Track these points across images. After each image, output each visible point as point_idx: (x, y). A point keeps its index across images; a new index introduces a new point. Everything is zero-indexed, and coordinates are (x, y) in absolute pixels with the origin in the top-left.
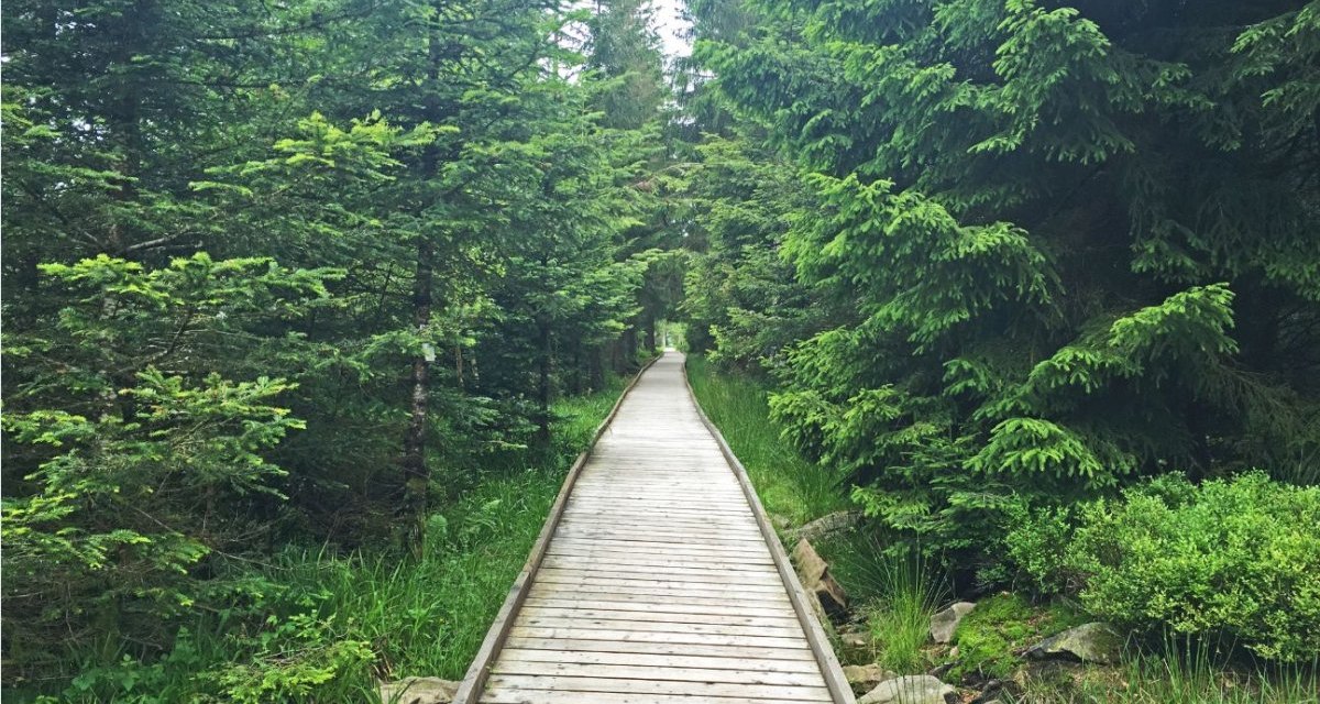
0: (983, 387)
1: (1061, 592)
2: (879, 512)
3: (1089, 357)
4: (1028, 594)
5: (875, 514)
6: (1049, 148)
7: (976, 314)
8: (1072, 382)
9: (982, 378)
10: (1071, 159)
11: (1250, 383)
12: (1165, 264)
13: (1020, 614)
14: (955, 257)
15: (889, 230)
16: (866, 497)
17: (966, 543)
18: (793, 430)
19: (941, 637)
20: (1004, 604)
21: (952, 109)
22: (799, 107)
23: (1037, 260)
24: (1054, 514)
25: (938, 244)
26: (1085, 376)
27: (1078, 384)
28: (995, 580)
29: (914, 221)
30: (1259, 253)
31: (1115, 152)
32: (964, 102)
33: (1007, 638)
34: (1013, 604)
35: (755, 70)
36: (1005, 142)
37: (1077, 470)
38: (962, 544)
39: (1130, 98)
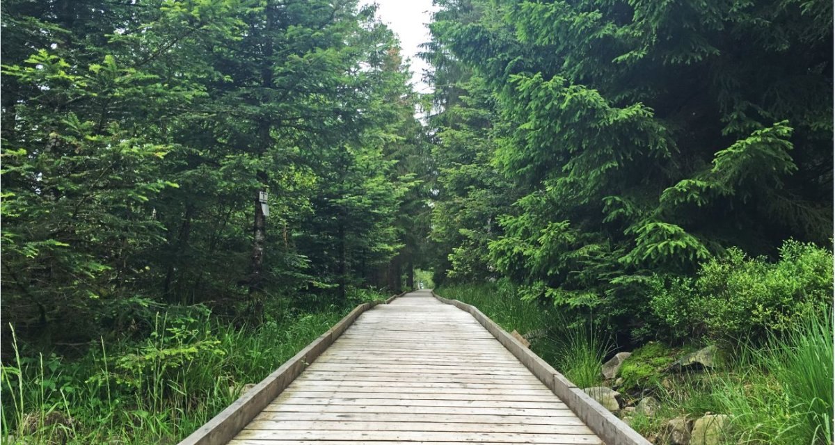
0: (629, 213)
1: (690, 335)
2: (564, 302)
3: (699, 183)
4: (667, 341)
5: (561, 303)
6: (665, 56)
7: (623, 165)
8: (688, 199)
9: (628, 207)
10: (679, 62)
11: (805, 207)
12: (744, 127)
13: (663, 353)
14: (607, 125)
15: (563, 106)
16: (555, 294)
17: (623, 311)
18: (504, 260)
19: (609, 375)
20: (651, 349)
21: (601, 37)
22: (503, 56)
23: (660, 130)
24: (681, 282)
25: (596, 117)
26: (697, 195)
27: (693, 201)
28: (644, 335)
29: (580, 99)
30: (805, 117)
31: (707, 55)
32: (608, 32)
33: (655, 366)
34: (657, 347)
35: (474, 37)
36: (636, 54)
37: (695, 256)
38: (621, 312)
39: (715, 21)
